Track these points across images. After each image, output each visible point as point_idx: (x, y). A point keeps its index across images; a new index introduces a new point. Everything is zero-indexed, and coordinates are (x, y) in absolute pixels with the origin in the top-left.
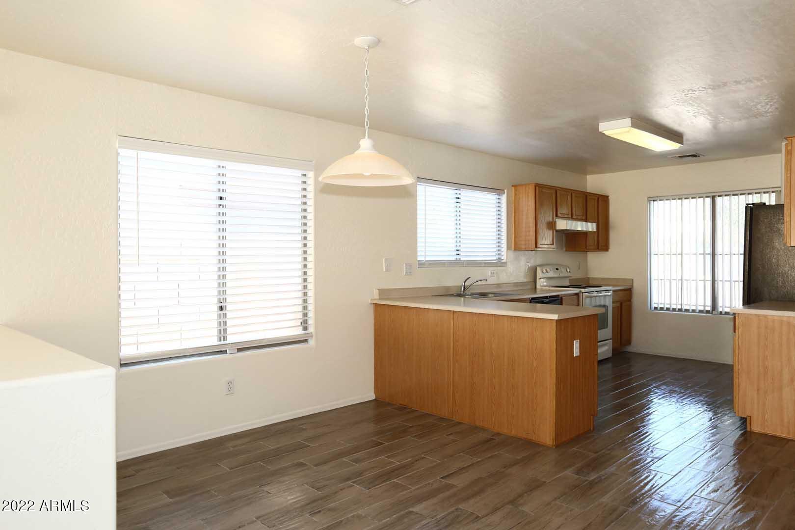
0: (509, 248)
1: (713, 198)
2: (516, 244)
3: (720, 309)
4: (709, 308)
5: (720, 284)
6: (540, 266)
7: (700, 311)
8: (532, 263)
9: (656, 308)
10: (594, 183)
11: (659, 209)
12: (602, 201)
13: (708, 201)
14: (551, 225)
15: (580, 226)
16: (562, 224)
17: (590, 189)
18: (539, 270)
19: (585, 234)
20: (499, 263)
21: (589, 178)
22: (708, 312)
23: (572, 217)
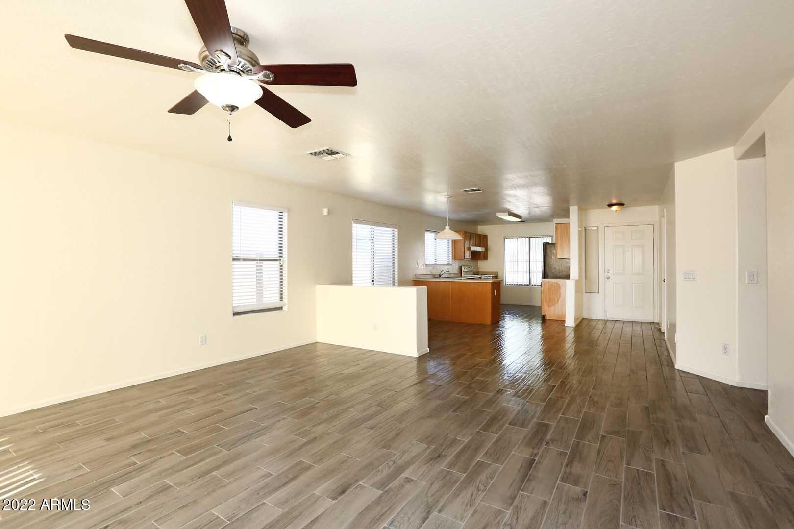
0: (452, 258)
1: (529, 238)
2: (455, 257)
3: (532, 284)
4: (528, 284)
5: (532, 273)
6: (463, 266)
7: (525, 285)
8: (460, 265)
9: (507, 284)
10: (482, 229)
11: (508, 241)
12: (485, 237)
13: (528, 239)
14: (469, 249)
15: (478, 249)
16: (473, 249)
17: (479, 232)
18: (463, 268)
19: (480, 252)
20: (448, 265)
21: (479, 227)
22: (528, 285)
23: (475, 246)
